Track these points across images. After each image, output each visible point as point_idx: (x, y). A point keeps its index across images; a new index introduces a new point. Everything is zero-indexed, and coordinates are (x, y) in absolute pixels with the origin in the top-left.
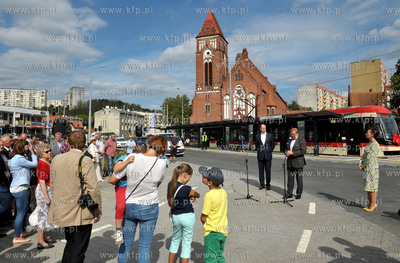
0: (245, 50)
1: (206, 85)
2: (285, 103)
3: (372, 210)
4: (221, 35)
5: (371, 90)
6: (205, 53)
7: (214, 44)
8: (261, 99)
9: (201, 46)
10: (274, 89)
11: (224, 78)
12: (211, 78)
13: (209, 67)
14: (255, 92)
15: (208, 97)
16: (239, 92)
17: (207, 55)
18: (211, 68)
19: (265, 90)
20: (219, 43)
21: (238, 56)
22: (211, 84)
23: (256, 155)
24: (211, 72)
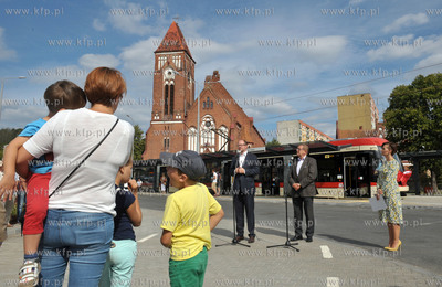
0: (216, 73)
1: (166, 113)
2: (263, 141)
3: (395, 249)
4: (186, 51)
5: (361, 128)
6: (166, 72)
7: (178, 62)
8: (235, 133)
9: (161, 63)
10: (251, 122)
11: (190, 106)
12: (172, 104)
13: (170, 91)
14: (228, 125)
15: (167, 128)
16: (208, 124)
17: (168, 76)
18: (172, 93)
19: (240, 123)
20: (183, 61)
21: (208, 79)
22: (172, 112)
23: (231, 199)
24: (172, 97)
